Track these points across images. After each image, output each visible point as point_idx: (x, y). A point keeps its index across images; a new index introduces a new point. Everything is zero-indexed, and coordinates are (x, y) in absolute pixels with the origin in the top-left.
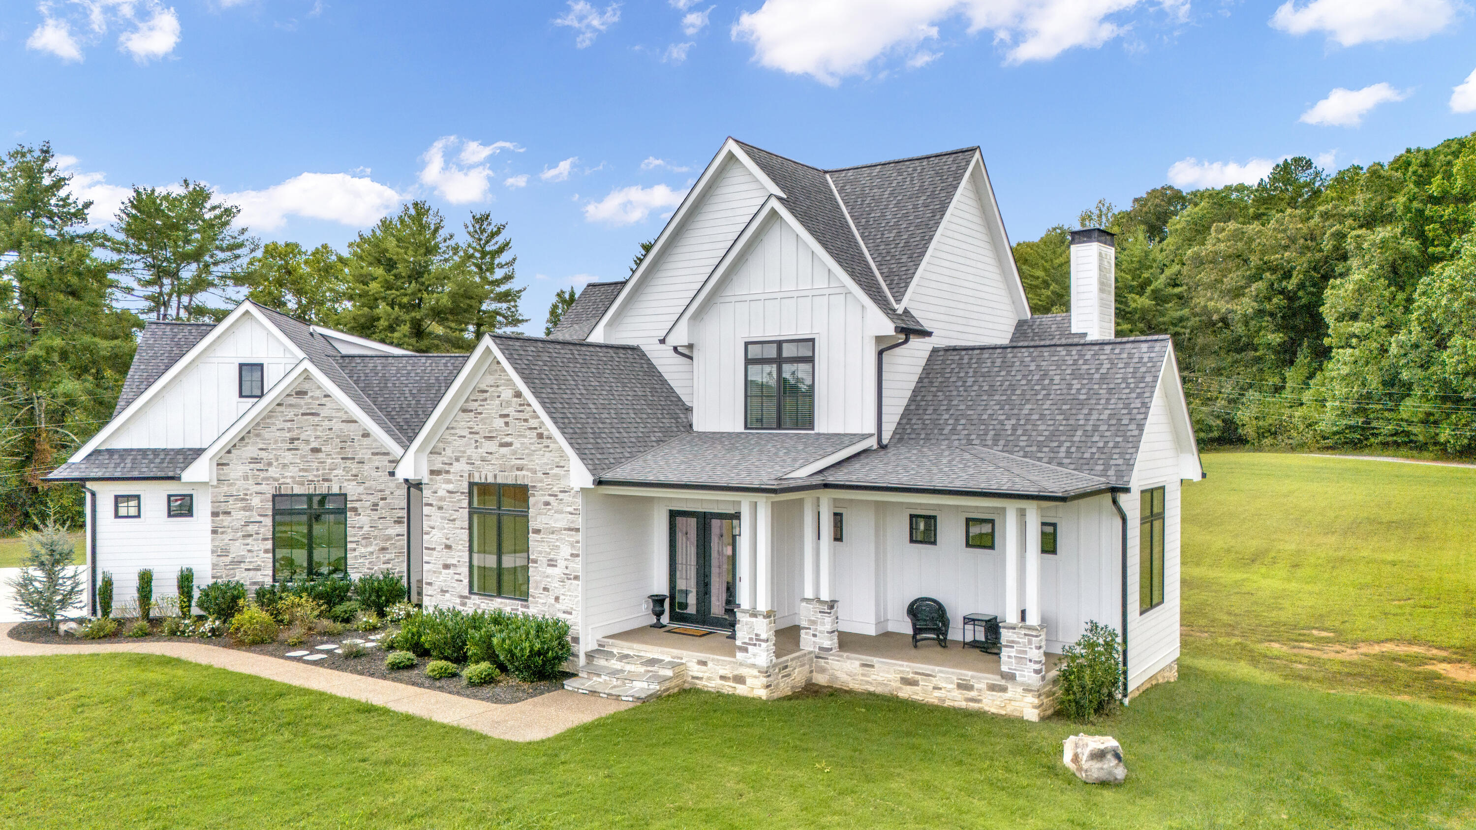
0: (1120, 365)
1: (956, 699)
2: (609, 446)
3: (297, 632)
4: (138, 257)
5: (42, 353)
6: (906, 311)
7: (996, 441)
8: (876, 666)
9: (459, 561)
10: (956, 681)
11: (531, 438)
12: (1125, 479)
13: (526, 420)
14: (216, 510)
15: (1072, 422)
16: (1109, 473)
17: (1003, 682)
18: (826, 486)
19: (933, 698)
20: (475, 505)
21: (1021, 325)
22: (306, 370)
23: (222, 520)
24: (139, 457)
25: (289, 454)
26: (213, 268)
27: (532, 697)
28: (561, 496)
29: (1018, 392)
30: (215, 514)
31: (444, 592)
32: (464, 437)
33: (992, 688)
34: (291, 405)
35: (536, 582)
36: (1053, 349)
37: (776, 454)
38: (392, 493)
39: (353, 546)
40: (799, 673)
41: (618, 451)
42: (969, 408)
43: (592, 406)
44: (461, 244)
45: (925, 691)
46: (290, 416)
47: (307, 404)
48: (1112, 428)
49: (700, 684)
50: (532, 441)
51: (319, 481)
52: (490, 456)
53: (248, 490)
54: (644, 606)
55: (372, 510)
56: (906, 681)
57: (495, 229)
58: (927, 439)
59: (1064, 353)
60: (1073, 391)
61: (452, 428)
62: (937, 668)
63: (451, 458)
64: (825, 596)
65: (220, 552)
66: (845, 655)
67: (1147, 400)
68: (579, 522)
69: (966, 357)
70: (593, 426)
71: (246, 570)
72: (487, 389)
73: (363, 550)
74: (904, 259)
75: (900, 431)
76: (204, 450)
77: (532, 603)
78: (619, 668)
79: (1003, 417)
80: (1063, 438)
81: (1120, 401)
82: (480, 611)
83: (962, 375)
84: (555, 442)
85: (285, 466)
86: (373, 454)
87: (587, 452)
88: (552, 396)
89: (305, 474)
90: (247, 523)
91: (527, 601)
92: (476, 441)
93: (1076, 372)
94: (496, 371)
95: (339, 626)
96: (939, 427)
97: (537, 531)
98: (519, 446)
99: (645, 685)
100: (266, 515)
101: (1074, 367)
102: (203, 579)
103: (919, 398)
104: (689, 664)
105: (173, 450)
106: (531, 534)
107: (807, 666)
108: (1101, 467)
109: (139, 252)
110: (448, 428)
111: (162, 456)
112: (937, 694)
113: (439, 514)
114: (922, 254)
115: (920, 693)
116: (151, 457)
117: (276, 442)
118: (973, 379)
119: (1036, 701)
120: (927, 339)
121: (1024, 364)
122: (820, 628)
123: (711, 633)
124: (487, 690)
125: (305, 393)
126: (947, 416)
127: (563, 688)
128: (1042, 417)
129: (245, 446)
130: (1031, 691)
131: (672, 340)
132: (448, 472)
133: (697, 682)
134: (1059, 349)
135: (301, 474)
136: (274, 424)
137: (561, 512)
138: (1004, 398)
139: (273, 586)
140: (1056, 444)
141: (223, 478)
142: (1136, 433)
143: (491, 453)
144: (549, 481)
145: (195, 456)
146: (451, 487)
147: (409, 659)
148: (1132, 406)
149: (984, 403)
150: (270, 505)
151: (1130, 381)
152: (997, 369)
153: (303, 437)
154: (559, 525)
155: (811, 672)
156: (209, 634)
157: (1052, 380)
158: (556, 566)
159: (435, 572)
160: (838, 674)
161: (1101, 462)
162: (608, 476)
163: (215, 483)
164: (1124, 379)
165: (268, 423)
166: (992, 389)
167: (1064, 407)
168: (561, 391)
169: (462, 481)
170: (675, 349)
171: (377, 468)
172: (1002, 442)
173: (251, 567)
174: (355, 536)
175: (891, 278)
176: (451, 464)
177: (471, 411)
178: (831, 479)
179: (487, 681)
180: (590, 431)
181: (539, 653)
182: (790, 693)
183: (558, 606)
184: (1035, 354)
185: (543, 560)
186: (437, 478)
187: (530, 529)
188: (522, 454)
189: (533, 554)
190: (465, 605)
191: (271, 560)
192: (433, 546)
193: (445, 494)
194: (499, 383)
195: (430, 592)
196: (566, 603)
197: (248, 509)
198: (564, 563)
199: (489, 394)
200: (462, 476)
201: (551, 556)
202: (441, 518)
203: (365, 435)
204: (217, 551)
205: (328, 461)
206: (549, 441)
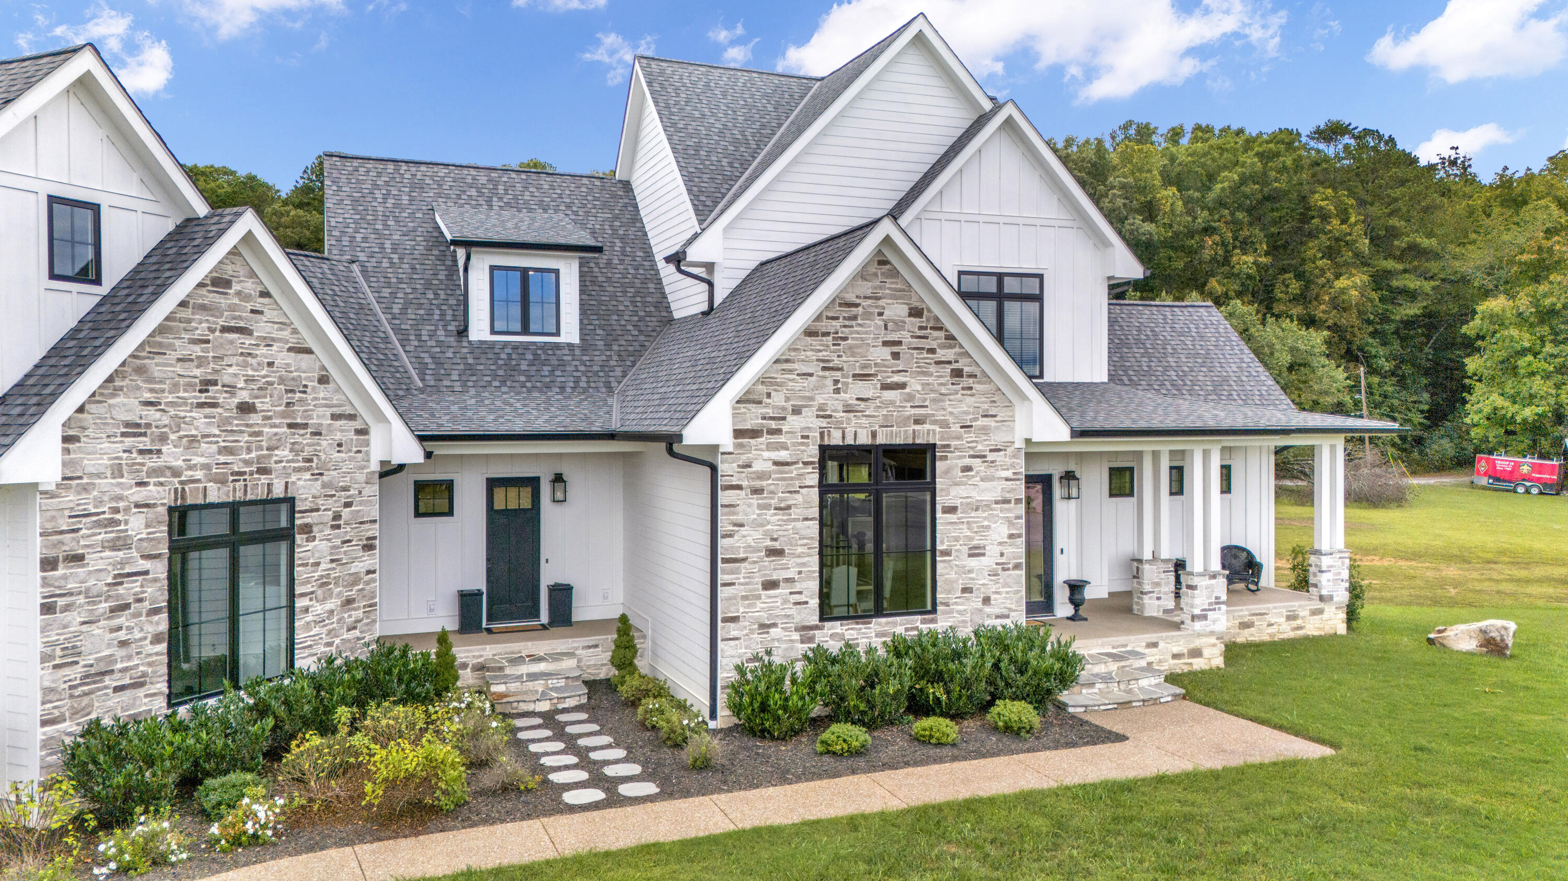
1: (1286, 631)
9: (800, 573)
11: (940, 376)
13: (932, 351)
14: (52, 553)
19: (1268, 635)
22: (248, 234)
23: (65, 577)
25: (198, 416)
28: (991, 457)
30: (48, 564)
31: (764, 627)
32: (811, 375)
33: (1313, 612)
34: (203, 308)
35: (950, 582)
38: (360, 492)
39: (305, 602)
45: (1260, 631)
46: (201, 330)
47: (232, 308)
50: (942, 380)
51: (251, 474)
52: (863, 405)
53: (120, 498)
55: (333, 527)
56: (1244, 625)
65: (60, 655)
71: (118, 689)
72: (858, 301)
73: (318, 609)
77: (944, 613)
85: (193, 441)
86: (335, 417)
89: (229, 459)
90: (119, 579)
91: (935, 612)
92: (836, 382)
94: (876, 275)
97: (952, 510)
100: (157, 556)
106: (939, 515)
110: (777, 361)
112: (1271, 630)
113: (755, 500)
117: (176, 388)
119: (1344, 616)
125: (227, 284)
129: (113, 395)
130: (1341, 608)
132: (778, 432)
135: (222, 459)
137: (990, 479)
143: (867, 400)
144: (972, 436)
146: (783, 455)
150: (163, 531)
153: (226, 379)
154: (988, 497)
158: (983, 555)
159: (745, 598)
165: (160, 345)
167: (1198, 360)
169: (807, 445)
173: (127, 681)
174: (307, 582)
176: (784, 419)
177: (827, 334)
183: (987, 610)
185: (960, 548)
186: (753, 441)
187: (939, 508)
188: (925, 400)
189: (942, 542)
190: (811, 639)
191: (165, 659)
192: (742, 556)
193: (769, 466)
194: (880, 293)
195: (734, 633)
196: (1000, 603)
197: (120, 544)
198: (998, 549)
199: (860, 309)
200: (807, 437)
201: (975, 542)
202: (760, 507)
203: (324, 380)
204: (51, 657)
205: (266, 430)
206: (971, 380)
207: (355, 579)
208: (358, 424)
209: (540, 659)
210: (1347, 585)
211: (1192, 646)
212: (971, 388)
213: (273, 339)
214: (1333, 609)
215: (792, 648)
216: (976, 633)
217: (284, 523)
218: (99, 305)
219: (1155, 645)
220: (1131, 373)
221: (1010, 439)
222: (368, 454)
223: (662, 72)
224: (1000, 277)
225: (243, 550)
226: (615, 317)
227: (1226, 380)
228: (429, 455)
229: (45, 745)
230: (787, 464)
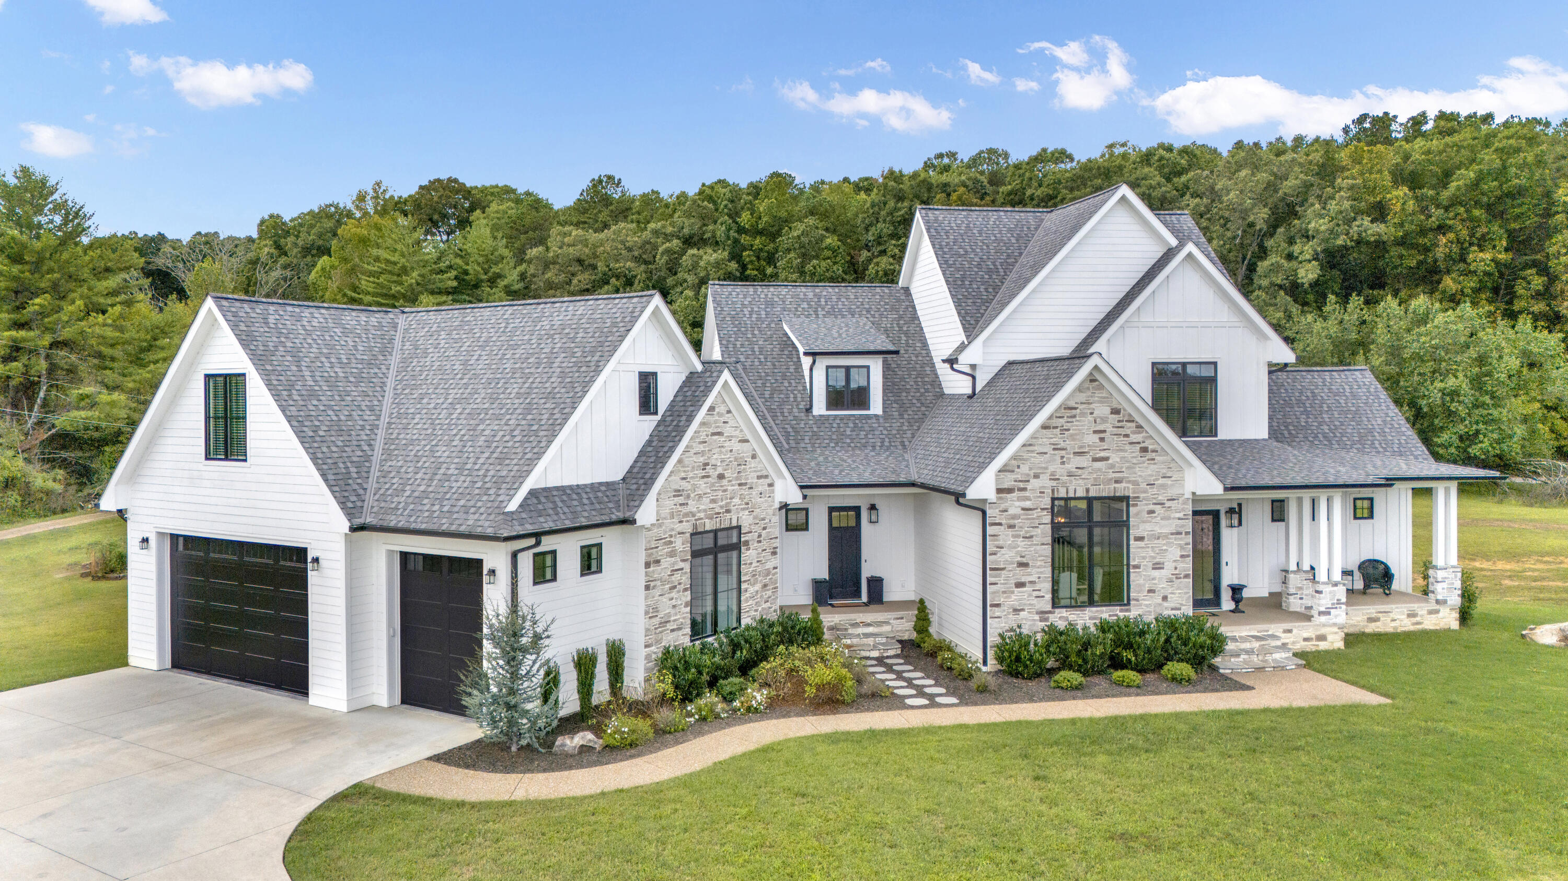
9: (1039, 578)
11: (1132, 452)
13: (1127, 436)
14: (649, 559)
17: (1437, 607)
22: (726, 381)
23: (653, 571)
25: (702, 483)
28: (1168, 504)
30: (647, 565)
31: (1016, 611)
32: (1046, 453)
34: (707, 425)
35: (1140, 586)
38: (770, 521)
46: (705, 437)
47: (716, 422)
50: (1134, 455)
51: (723, 513)
52: (1080, 471)
53: (672, 530)
61: (1031, 445)
63: (1028, 475)
65: (651, 612)
68: (1189, 526)
71: (673, 630)
72: (1076, 406)
77: (1135, 605)
84: (1163, 454)
85: (700, 497)
89: (714, 506)
90: (672, 573)
91: (1128, 605)
92: (1062, 457)
94: (1089, 389)
97: (1141, 539)
98: (1118, 460)
100: (687, 560)
106: (1130, 542)
110: (1024, 445)
112: (1394, 624)
113: (1010, 532)
115: (1381, 627)
117: (692, 469)
119: (1455, 615)
125: (717, 410)
130: (1452, 609)
132: (1024, 489)
135: (712, 506)
136: (694, 447)
137: (1168, 518)
143: (1083, 468)
144: (1155, 491)
146: (1028, 504)
150: (688, 547)
153: (713, 462)
154: (1166, 530)
158: (1163, 568)
159: (1004, 592)
169: (1043, 497)
173: (675, 627)
174: (746, 574)
176: (1028, 481)
177: (1056, 427)
183: (1165, 604)
185: (1147, 564)
186: (1009, 496)
187: (1132, 537)
188: (1122, 468)
189: (1134, 560)
190: (1046, 620)
191: (689, 615)
192: (1002, 566)
193: (1019, 511)
194: (1091, 400)
195: (997, 614)
196: (1174, 600)
197: (672, 554)
198: (1173, 565)
199: (1078, 411)
200: (1043, 493)
201: (1157, 560)
202: (1013, 536)
203: (754, 457)
204: (648, 614)
205: (729, 488)
206: (1154, 454)
207: (768, 573)
208: (768, 481)
209: (869, 625)
210: (1460, 592)
211: (1319, 633)
212: (1154, 459)
213: (732, 436)
214: (1448, 610)
215: (1034, 625)
216: (1156, 619)
217: (735, 540)
218: (658, 425)
219: (1290, 631)
220: (1291, 428)
221: (1181, 492)
222: (774, 498)
223: (936, 220)
224: (1184, 365)
225: (721, 556)
226: (904, 394)
227: (1371, 431)
228: (805, 497)
229: (648, 657)
230: (1030, 509)
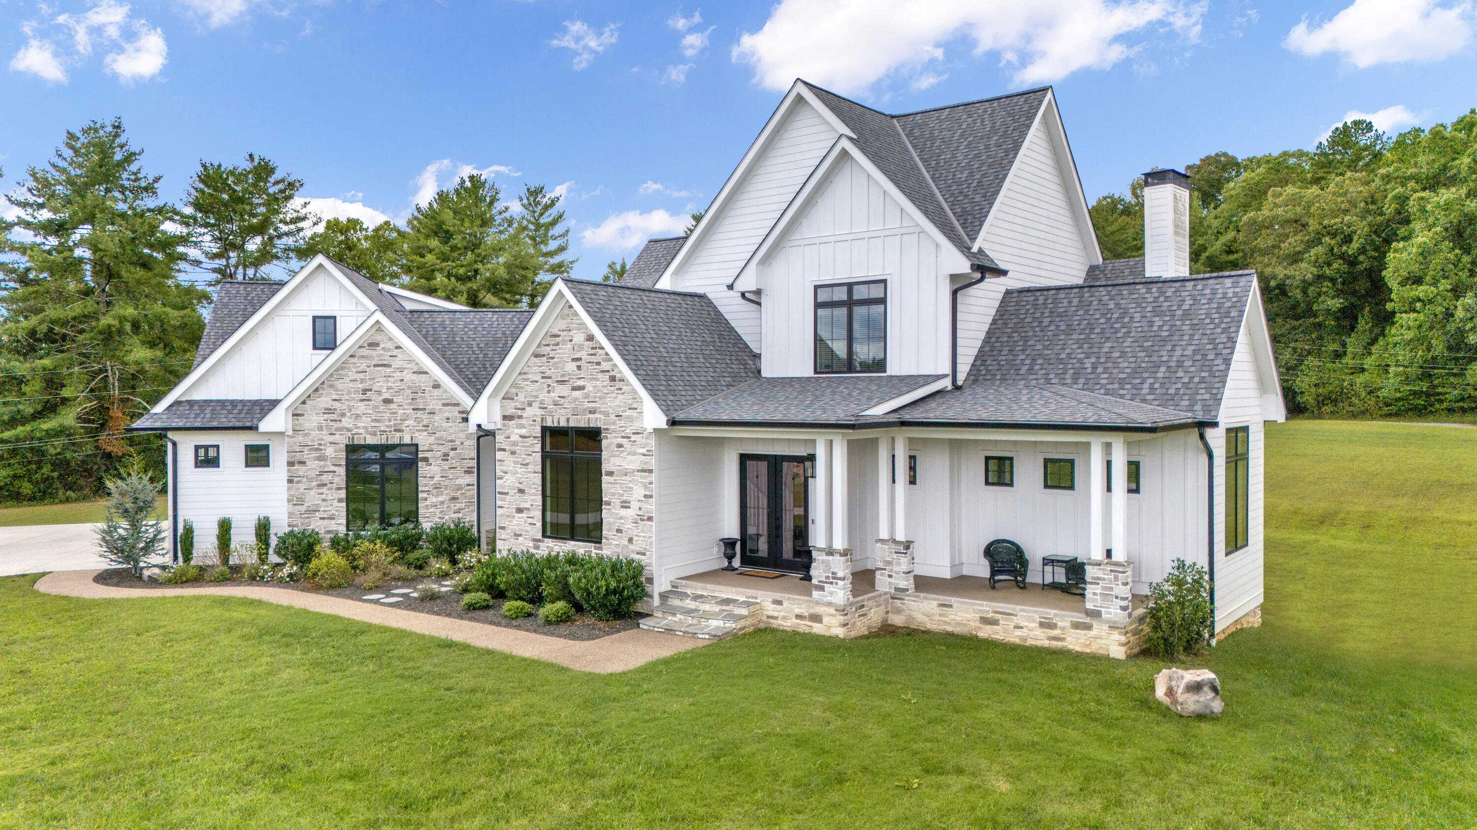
0: (1203, 301)
1: (1039, 638)
2: (680, 388)
3: (373, 575)
4: (206, 231)
5: (116, 323)
6: (980, 250)
7: (1075, 380)
8: (955, 606)
9: (532, 505)
10: (1038, 620)
11: (603, 381)
12: (1213, 414)
13: (598, 364)
14: (291, 460)
15: (1155, 359)
16: (1196, 408)
17: (1088, 620)
18: (903, 424)
19: (1014, 637)
20: (548, 449)
21: (1092, 270)
22: (378, 322)
23: (297, 470)
24: (218, 408)
25: (361, 405)
26: (277, 242)
27: (608, 635)
28: (634, 438)
29: (1097, 331)
30: (291, 464)
31: (517, 535)
32: (537, 382)
33: (1076, 626)
34: (363, 357)
35: (610, 524)
36: (1132, 287)
37: (850, 395)
38: (462, 443)
39: (425, 495)
40: (875, 613)
41: (689, 393)
42: (1046, 347)
43: (662, 350)
44: (515, 216)
45: (1005, 631)
46: (363, 367)
47: (378, 356)
48: (1197, 364)
49: (775, 623)
50: (604, 384)
51: (390, 431)
52: (562, 400)
53: (322, 440)
54: (715, 549)
55: (443, 460)
56: (985, 621)
57: (549, 202)
58: (1003, 379)
59: (1144, 291)
60: (1155, 328)
61: (525, 373)
62: (1018, 607)
63: (524, 403)
64: (900, 536)
65: (296, 501)
66: (922, 595)
67: (1233, 335)
68: (653, 463)
69: (1041, 298)
70: (664, 368)
71: (321, 518)
72: (560, 333)
73: (434, 500)
74: (978, 198)
75: (974, 373)
76: (279, 401)
77: (606, 544)
78: (694, 607)
79: (1082, 356)
80: (1146, 375)
81: (1204, 337)
82: (553, 554)
83: (1037, 315)
84: (628, 384)
85: (358, 416)
86: (444, 405)
87: (659, 393)
88: (623, 338)
89: (377, 425)
90: (322, 473)
91: (600, 543)
92: (549, 386)
93: (1157, 309)
94: (568, 315)
95: (413, 572)
96: (1015, 367)
97: (610, 474)
98: (591, 389)
99: (721, 624)
100: (340, 465)
101: (1155, 305)
102: (280, 527)
103: (993, 340)
104: (763, 604)
105: (250, 401)
106: (604, 477)
107: (883, 607)
108: (1187, 403)
109: (206, 225)
110: (520, 374)
111: (240, 407)
112: (1018, 633)
113: (511, 458)
114: (997, 192)
115: (1001, 633)
116: (230, 408)
117: (349, 393)
118: (1049, 319)
119: (1123, 639)
120: (1002, 280)
121: (1102, 302)
122: (895, 568)
123: (783, 575)
124: (563, 628)
125: (377, 345)
126: (1023, 357)
127: (639, 627)
128: (1123, 354)
129: (319, 397)
130: (1117, 628)
131: (740, 286)
132: (520, 417)
133: (772, 621)
134: (1138, 287)
135: (374, 424)
136: (347, 375)
137: (634, 454)
138: (1082, 337)
139: (347, 535)
140: (1138, 381)
141: (298, 428)
142: (1222, 367)
143: (563, 397)
144: (622, 423)
145: (271, 407)
146: (523, 432)
147: (485, 600)
148: (1218, 341)
149: (1062, 342)
150: (343, 455)
151: (1214, 316)
152: (1074, 309)
153: (375, 388)
154: (632, 467)
155: (887, 612)
156: (288, 579)
157: (1132, 318)
158: (629, 507)
159: (508, 516)
160: (915, 614)
161: (1187, 397)
162: (681, 416)
163: (290, 433)
164: (1208, 315)
165: (341, 375)
166: (1070, 329)
167: (1146, 344)
168: (632, 335)
169: (534, 425)
170: (743, 295)
171: (448, 419)
172: (1082, 381)
173: (326, 516)
174: (426, 485)
175: (964, 217)
176: (524, 409)
177: (544, 356)
178: (907, 416)
179: (563, 619)
180: (662, 373)
181: (615, 592)
182: (866, 633)
183: (631, 547)
184: (1113, 293)
185: (616, 502)
186: (510, 423)
187: (604, 471)
188: (595, 397)
189: (606, 495)
190: (538, 548)
191: (345, 509)
192: (507, 491)
194: (571, 327)
195: (502, 536)
196: (637, 544)
197: (322, 458)
198: (638, 505)
199: (561, 338)
200: (535, 421)
201: (624, 498)
202: (514, 462)
204: (292, 501)
205: (400, 411)
206: (621, 384)
211: (812, 611)
213: (403, 369)
221: (645, 425)
224: (850, 286)
